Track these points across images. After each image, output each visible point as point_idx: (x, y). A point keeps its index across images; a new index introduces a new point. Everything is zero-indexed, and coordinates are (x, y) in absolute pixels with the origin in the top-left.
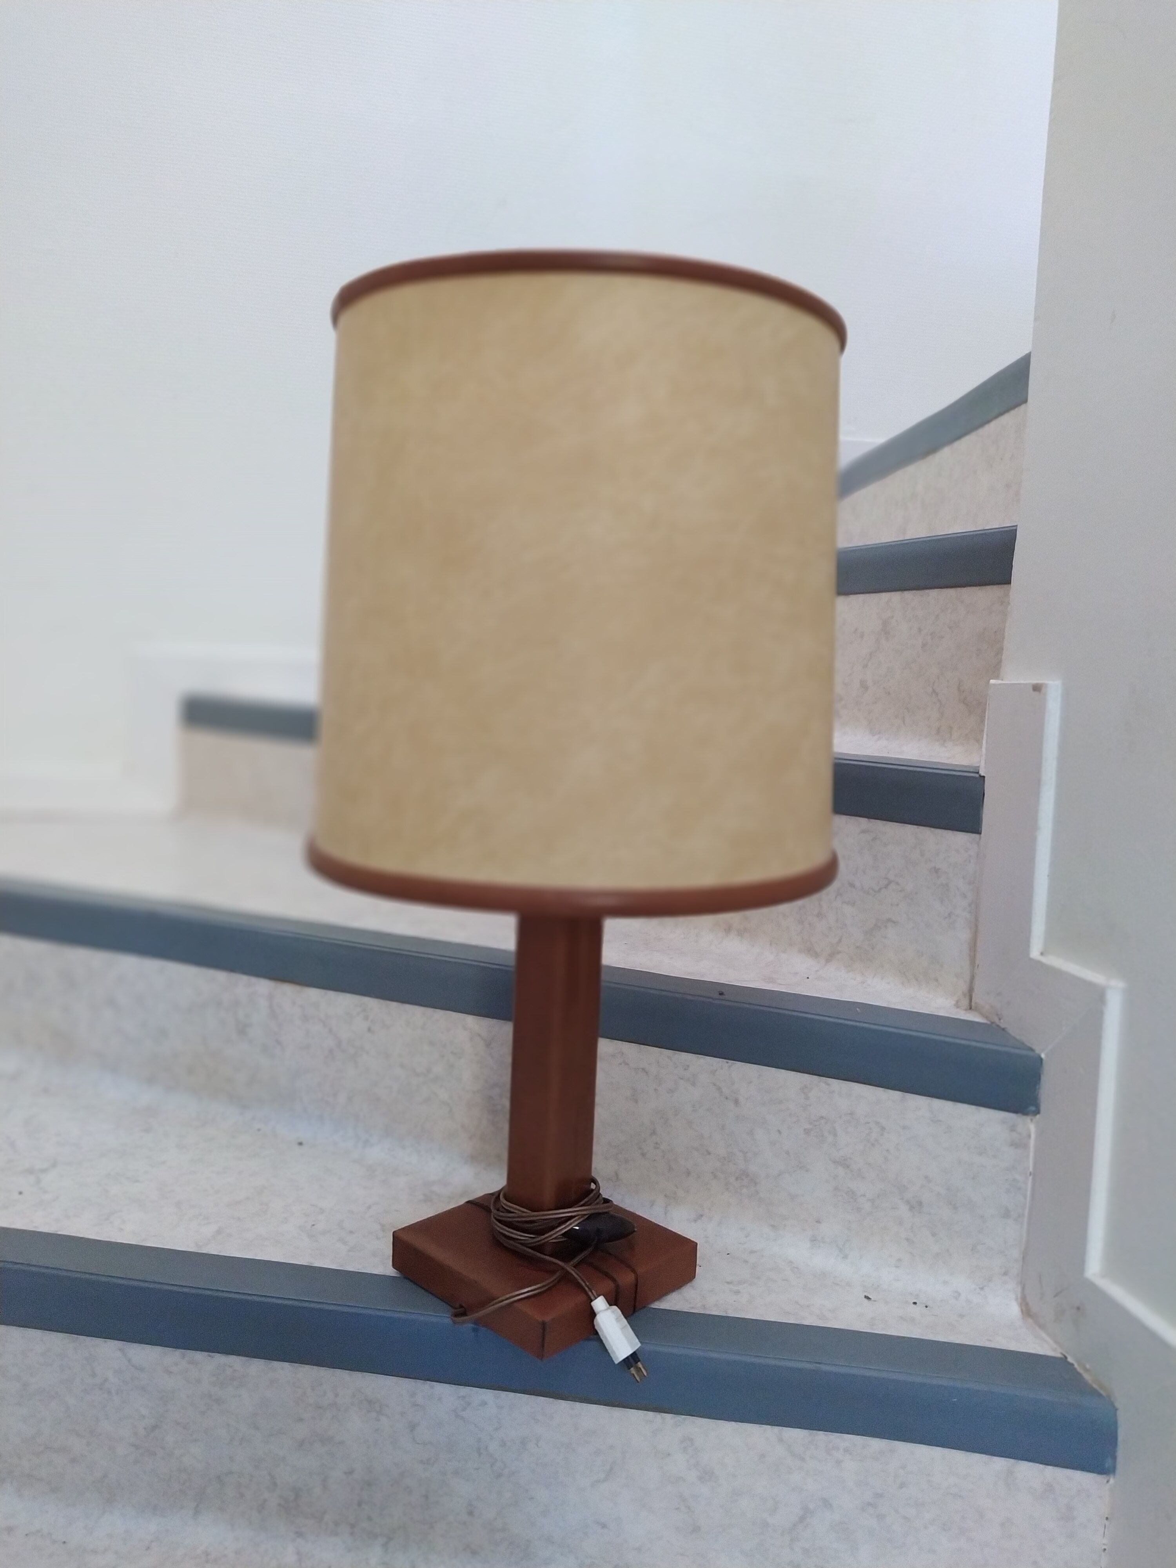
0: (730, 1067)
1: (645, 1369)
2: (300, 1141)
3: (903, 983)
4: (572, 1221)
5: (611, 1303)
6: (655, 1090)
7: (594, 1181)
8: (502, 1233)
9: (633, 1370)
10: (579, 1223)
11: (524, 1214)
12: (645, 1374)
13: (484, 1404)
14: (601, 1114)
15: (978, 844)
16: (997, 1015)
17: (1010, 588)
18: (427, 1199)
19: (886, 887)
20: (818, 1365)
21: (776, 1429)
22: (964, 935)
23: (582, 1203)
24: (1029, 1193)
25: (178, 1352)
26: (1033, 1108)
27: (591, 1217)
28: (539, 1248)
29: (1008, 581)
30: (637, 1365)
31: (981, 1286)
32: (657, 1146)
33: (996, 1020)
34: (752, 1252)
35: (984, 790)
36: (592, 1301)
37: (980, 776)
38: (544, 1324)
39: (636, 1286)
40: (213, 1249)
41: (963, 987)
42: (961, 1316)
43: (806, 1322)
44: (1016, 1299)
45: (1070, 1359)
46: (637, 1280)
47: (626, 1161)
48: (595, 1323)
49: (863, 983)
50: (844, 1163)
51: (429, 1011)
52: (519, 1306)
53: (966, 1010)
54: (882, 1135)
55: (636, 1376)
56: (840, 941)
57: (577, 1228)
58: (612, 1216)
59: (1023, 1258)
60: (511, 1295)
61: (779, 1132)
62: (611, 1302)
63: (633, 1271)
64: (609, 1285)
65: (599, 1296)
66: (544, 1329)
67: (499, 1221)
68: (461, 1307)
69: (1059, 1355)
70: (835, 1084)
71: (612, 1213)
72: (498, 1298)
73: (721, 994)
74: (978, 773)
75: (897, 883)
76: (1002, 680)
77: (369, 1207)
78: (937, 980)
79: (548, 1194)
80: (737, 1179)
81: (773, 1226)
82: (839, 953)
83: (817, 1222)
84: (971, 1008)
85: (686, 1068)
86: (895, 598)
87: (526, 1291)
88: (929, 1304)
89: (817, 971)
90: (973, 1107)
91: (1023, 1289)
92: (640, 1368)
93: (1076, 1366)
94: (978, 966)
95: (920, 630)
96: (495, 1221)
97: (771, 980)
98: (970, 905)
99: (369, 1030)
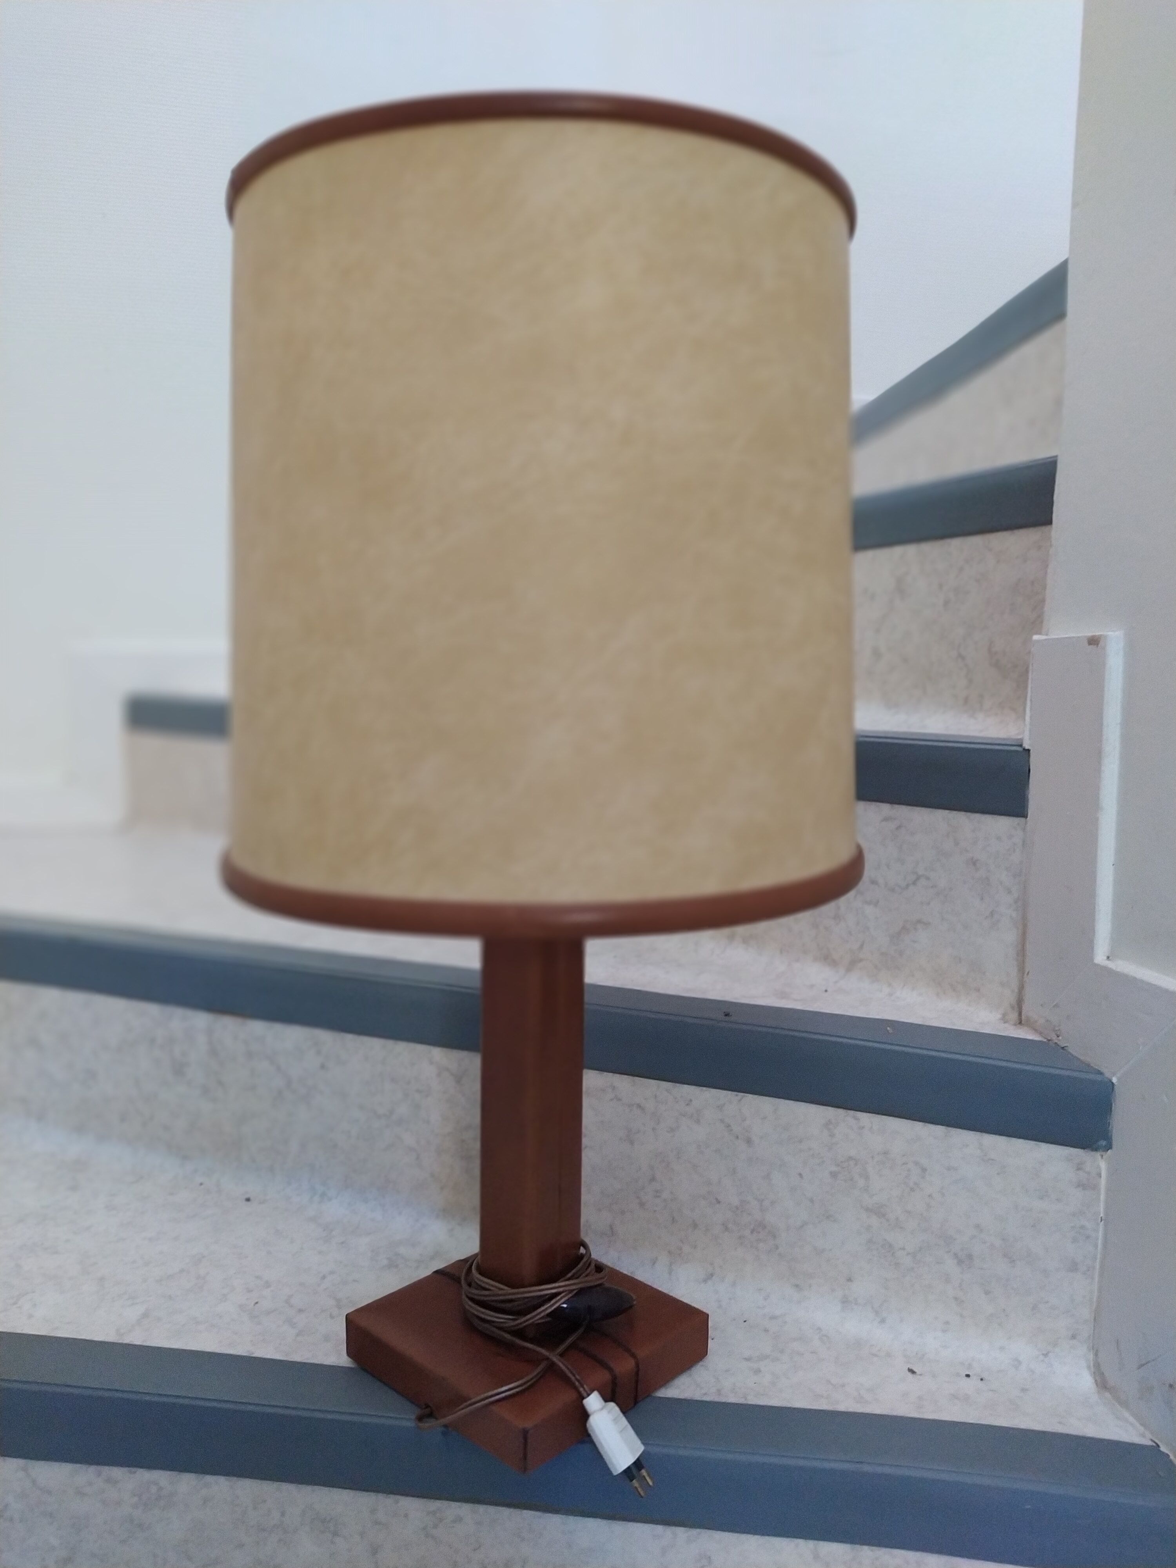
0: (740, 1100)
1: (650, 1477)
2: (247, 1196)
3: (938, 995)
4: (559, 1298)
5: (606, 1400)
6: (654, 1129)
7: (585, 1246)
8: (474, 1314)
9: (635, 1483)
10: (565, 1301)
11: (500, 1292)
12: (651, 1483)
13: (459, 1519)
14: (589, 1158)
15: (1024, 830)
16: (1054, 1030)
17: (1052, 527)
18: (392, 1265)
19: (914, 883)
20: (858, 1466)
21: (811, 1544)
22: (1011, 936)
23: (570, 1275)
24: (1100, 1242)
25: (92, 1469)
26: (1103, 1143)
27: (581, 1292)
28: (520, 1333)
29: (1049, 522)
30: (641, 1472)
31: (1045, 1352)
32: (657, 1194)
33: (1054, 1038)
34: (773, 1318)
35: (1029, 766)
36: (583, 1398)
37: (1024, 749)
38: (525, 1433)
39: (637, 1373)
40: (136, 1338)
41: (1009, 997)
42: (1024, 1390)
43: (842, 1408)
44: (1089, 1367)
45: (1163, 1449)
46: (637, 1365)
47: (623, 1212)
48: (588, 1425)
49: (890, 995)
50: (878, 1211)
51: (390, 1043)
52: (495, 1408)
53: (1015, 1025)
54: (923, 1177)
55: (639, 1490)
56: (861, 947)
57: (565, 1306)
58: (608, 1290)
59: (1095, 1319)
60: (486, 1395)
61: (800, 1175)
62: (608, 1397)
63: (633, 1356)
64: (603, 1376)
65: (592, 1391)
66: (525, 1439)
67: (472, 1299)
68: (427, 1406)
69: (1150, 1443)
70: (865, 1118)
71: (607, 1285)
72: (470, 1399)
73: (727, 1015)
74: (1021, 746)
75: (928, 878)
76: (1047, 635)
77: (324, 1277)
78: (978, 990)
79: (528, 1266)
80: (752, 1232)
81: (797, 1286)
82: (861, 960)
83: (848, 1280)
84: (1020, 1023)
85: (689, 1103)
86: (910, 551)
87: (505, 1390)
88: (985, 1375)
89: (836, 982)
90: (1032, 1143)
91: (1096, 1355)
92: (644, 1477)
93: (1172, 1457)
94: (1028, 973)
95: (941, 586)
96: (467, 1300)
97: (783, 995)
98: (1016, 902)
99: (323, 1067)
